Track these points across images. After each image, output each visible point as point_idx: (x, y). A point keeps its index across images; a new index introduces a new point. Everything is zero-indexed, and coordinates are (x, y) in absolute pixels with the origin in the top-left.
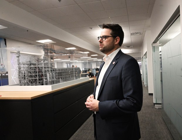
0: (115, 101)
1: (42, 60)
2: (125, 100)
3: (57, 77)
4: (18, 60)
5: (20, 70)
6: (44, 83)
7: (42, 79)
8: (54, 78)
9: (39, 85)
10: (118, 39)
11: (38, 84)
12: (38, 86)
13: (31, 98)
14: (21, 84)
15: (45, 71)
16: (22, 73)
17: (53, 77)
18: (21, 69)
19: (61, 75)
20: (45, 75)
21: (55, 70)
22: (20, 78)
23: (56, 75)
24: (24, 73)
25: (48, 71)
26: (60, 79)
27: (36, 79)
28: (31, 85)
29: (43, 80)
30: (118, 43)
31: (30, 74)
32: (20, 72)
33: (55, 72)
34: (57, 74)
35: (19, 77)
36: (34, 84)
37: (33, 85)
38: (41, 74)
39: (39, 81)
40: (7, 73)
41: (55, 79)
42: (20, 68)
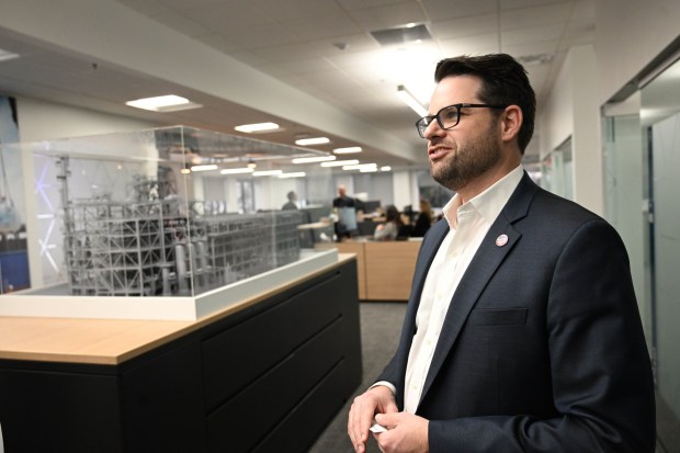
0: (510, 422)
1: (152, 186)
2: (561, 426)
3: (213, 257)
4: (64, 192)
5: (72, 230)
6: (166, 286)
7: (157, 270)
8: (204, 262)
9: (145, 295)
10: (512, 116)
11: (141, 290)
12: (142, 298)
13: (119, 358)
14: (76, 287)
15: (169, 237)
16: (80, 243)
17: (198, 261)
18: (73, 225)
19: (229, 248)
20: (167, 250)
21: (204, 228)
22: (72, 262)
23: (210, 250)
24: (87, 244)
25: (178, 234)
26: (227, 268)
27: (135, 271)
28: (117, 295)
29: (161, 275)
30: (515, 136)
31: (110, 251)
32: (70, 240)
33: (205, 238)
34: (213, 246)
35: (69, 260)
36: (127, 290)
37: (123, 295)
38: (150, 248)
39: (144, 278)
40: (23, 229)
41: (206, 268)
42: (69, 224)
